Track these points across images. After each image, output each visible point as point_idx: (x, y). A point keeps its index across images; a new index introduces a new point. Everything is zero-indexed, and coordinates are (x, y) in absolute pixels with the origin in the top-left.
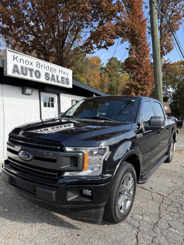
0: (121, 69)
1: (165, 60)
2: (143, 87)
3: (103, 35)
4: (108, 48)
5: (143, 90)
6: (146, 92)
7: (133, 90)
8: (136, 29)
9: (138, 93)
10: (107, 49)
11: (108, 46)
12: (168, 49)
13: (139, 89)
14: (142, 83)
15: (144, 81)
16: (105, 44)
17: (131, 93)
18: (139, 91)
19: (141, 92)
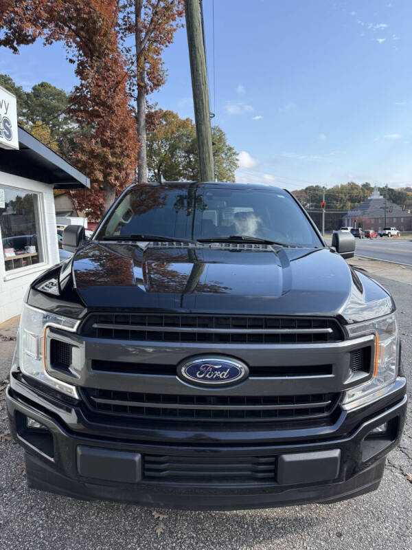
0: (25, 108)
1: (150, 104)
2: (119, 161)
3: (11, 9)
4: (18, 48)
5: (119, 167)
6: (126, 173)
7: (97, 165)
8: (98, 17)
9: (109, 174)
10: (15, 50)
11: (18, 44)
12: (155, 82)
13: (110, 165)
14: (118, 150)
15: (121, 146)
16: (6, 34)
17: (92, 172)
18: (111, 169)
19: (115, 171)
